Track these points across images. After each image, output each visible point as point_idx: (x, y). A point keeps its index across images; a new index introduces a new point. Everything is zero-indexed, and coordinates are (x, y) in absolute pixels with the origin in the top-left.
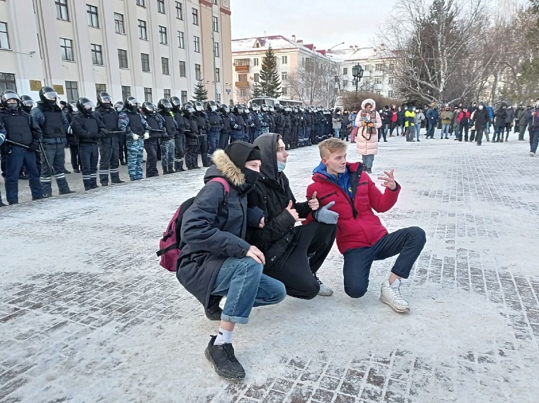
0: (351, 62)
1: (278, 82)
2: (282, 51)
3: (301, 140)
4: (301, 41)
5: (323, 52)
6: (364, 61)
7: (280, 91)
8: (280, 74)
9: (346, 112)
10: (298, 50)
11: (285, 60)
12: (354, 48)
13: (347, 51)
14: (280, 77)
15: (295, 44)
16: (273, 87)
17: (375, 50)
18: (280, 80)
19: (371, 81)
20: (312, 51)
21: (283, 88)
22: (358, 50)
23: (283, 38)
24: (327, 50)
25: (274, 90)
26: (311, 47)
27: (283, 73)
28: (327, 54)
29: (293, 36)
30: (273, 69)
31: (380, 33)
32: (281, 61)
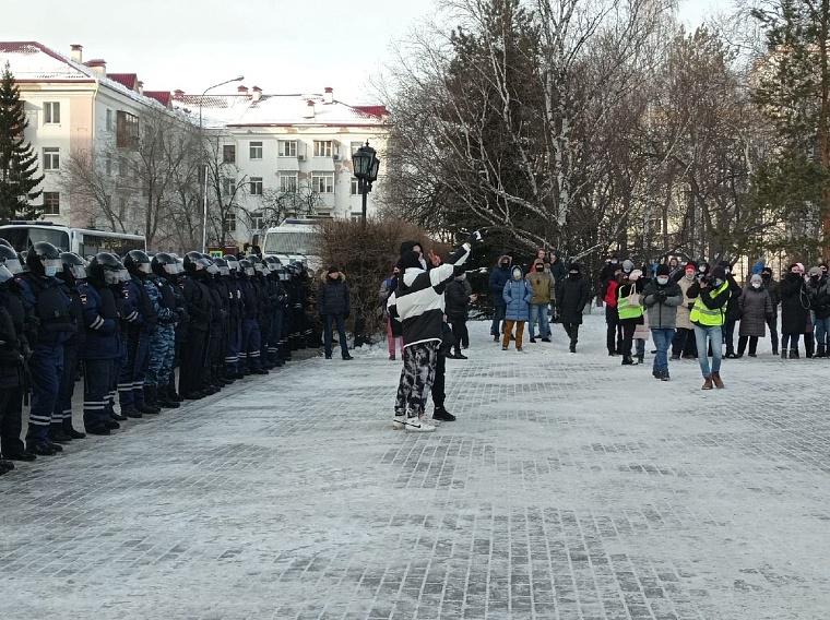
0: (245, 130)
1: (35, 176)
2: (44, 86)
3: (233, 359)
4: (100, 63)
5: (163, 97)
6: (283, 130)
7: (39, 201)
8: (37, 150)
9: (334, 275)
10: (95, 86)
11: (52, 113)
12: (250, 91)
13: (230, 100)
14: (40, 161)
15: (84, 68)
16: (18, 191)
17: (311, 103)
18: (38, 169)
19: (304, 183)
20: (133, 93)
21: (47, 195)
22: (263, 98)
23: (45, 50)
24: (173, 94)
25: (22, 198)
26: (129, 80)
27: (46, 150)
28: (175, 103)
29: (76, 47)
30: (17, 138)
31: (399, 65)
32: (41, 114)
